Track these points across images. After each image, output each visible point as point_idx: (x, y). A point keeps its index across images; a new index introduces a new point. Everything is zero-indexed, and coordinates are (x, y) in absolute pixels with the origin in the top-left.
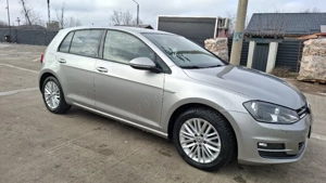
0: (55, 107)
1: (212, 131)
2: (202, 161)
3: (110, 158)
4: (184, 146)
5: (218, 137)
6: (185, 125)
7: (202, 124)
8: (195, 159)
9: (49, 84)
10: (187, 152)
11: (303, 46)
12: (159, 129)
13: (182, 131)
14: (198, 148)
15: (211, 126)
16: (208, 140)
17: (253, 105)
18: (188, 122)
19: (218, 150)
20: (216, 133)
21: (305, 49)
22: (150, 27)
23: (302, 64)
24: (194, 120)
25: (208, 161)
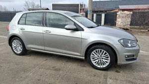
0: (19, 52)
1: (105, 54)
2: (102, 67)
3: (61, 72)
4: (93, 62)
5: (109, 56)
6: (93, 53)
7: (101, 51)
8: (98, 66)
9: (15, 41)
10: (94, 64)
11: (117, 15)
12: (80, 56)
13: (91, 55)
14: (100, 62)
15: (105, 52)
16: (104, 58)
17: (122, 41)
18: (94, 51)
19: (109, 61)
20: (108, 54)
21: (117, 16)
22: (48, 9)
23: (117, 22)
24: (97, 50)
25: (104, 66)
